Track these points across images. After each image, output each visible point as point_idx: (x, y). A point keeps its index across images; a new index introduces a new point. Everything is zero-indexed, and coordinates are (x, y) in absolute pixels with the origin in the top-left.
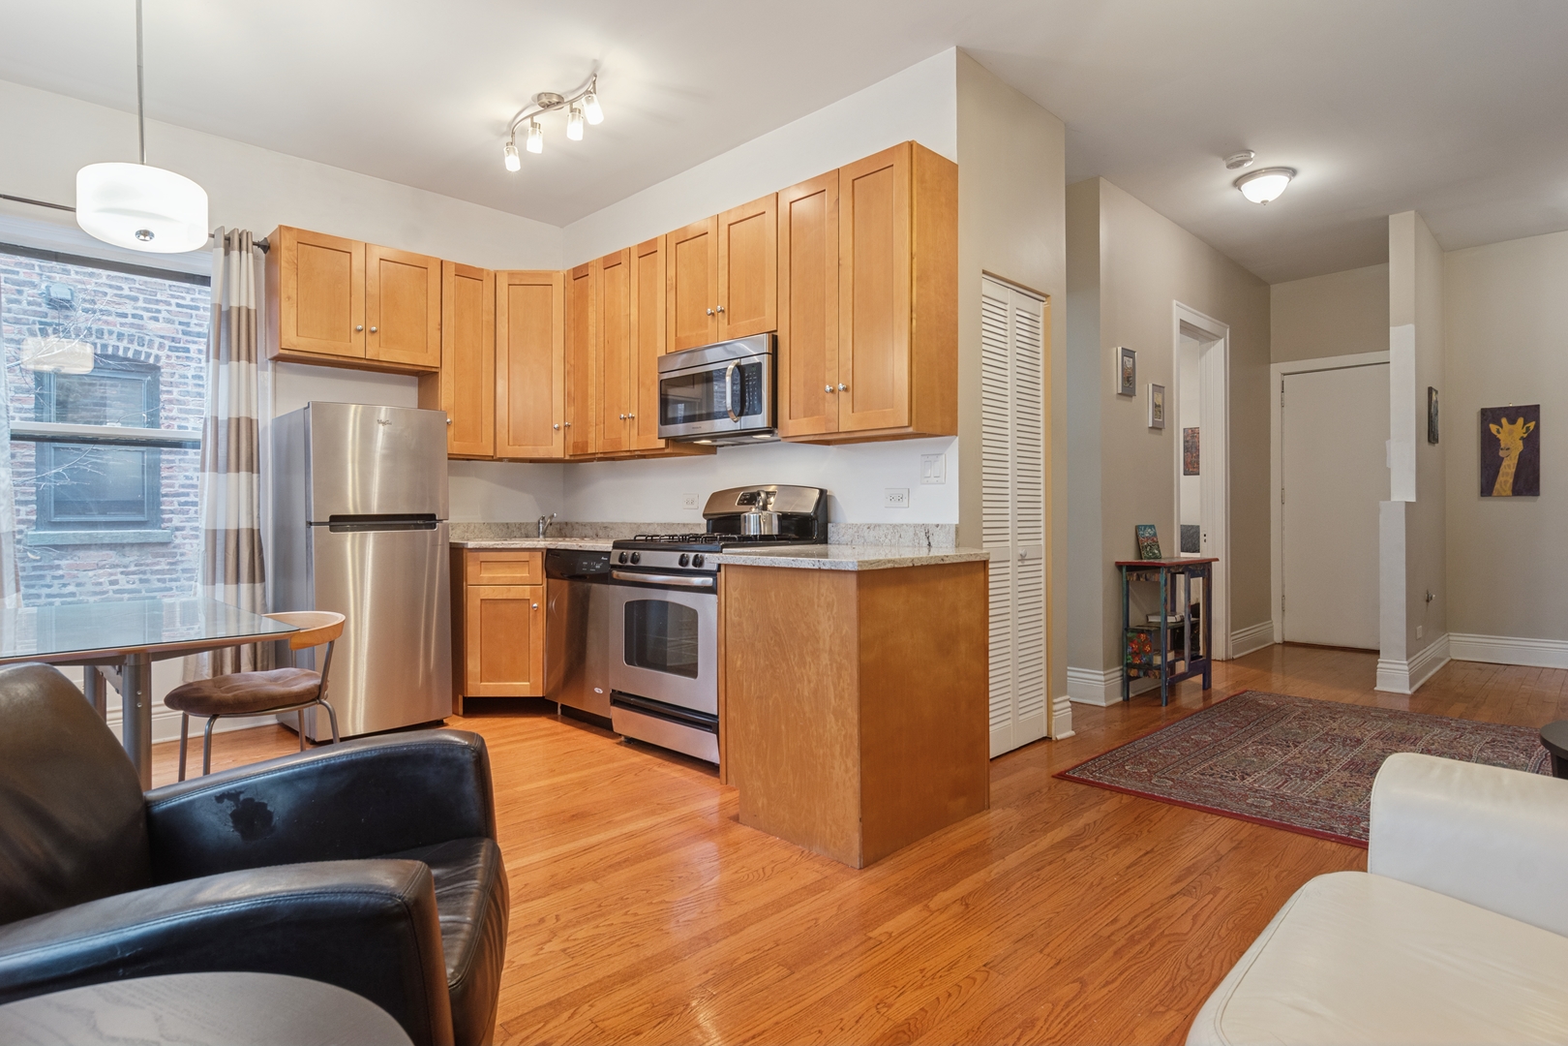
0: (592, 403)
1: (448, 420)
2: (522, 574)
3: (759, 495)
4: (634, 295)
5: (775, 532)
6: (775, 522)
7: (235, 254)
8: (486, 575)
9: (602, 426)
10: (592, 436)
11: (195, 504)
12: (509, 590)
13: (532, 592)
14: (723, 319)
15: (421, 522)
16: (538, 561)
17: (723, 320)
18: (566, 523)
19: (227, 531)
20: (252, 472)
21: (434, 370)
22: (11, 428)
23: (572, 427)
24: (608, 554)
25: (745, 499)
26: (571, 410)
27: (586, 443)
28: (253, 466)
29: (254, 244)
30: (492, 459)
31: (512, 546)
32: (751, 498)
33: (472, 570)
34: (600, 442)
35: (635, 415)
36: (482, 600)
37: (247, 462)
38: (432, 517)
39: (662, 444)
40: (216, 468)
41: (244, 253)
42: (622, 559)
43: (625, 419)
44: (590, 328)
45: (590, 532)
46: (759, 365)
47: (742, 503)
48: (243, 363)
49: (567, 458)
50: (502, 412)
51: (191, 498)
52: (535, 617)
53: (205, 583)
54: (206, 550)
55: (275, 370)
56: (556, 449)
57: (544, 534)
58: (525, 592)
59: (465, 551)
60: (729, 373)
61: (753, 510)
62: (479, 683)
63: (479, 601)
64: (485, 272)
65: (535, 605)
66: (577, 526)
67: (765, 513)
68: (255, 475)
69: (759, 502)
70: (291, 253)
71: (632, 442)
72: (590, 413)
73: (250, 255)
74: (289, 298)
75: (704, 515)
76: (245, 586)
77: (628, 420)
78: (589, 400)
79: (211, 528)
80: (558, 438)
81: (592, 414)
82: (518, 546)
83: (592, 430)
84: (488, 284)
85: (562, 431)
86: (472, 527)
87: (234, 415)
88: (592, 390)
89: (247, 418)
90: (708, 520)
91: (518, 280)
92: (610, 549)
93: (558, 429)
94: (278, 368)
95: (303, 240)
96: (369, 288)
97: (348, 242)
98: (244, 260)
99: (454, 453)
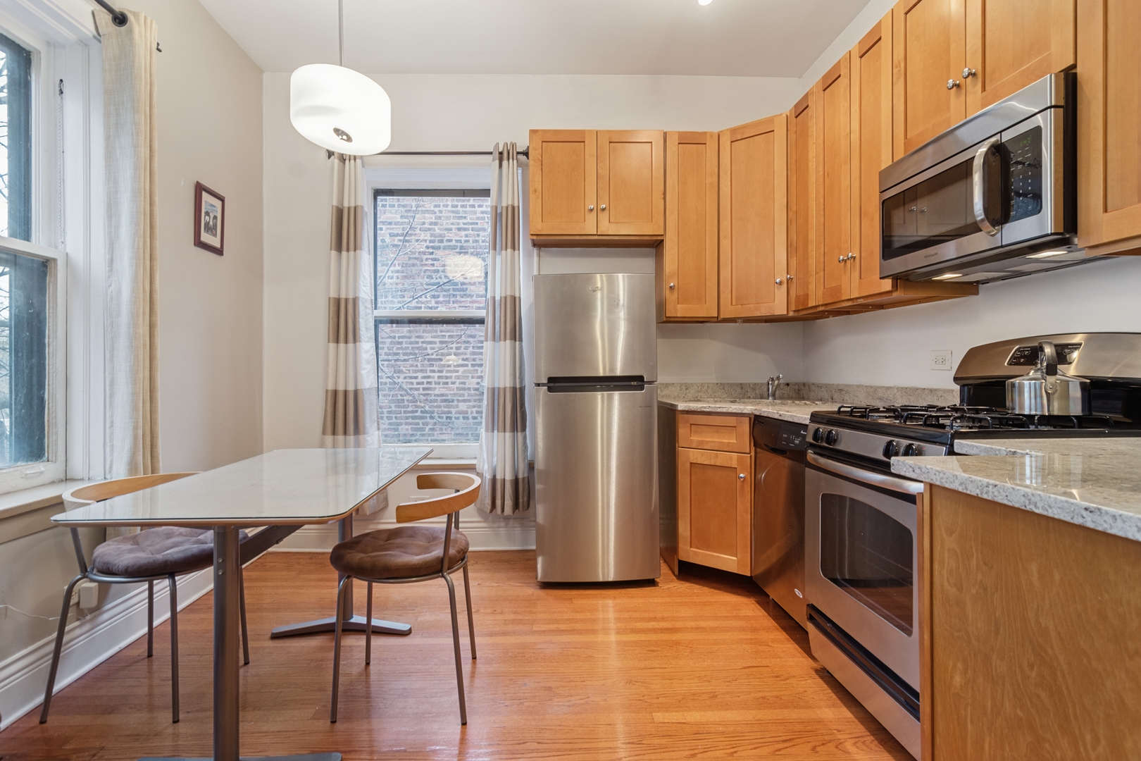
0: (812, 249)
1: (672, 284)
2: (730, 439)
3: (1042, 349)
4: (855, 108)
5: (1076, 409)
6: (1076, 393)
7: (505, 163)
8: (695, 438)
9: (822, 273)
10: (812, 286)
11: (481, 365)
12: (717, 456)
13: (740, 461)
14: (975, 85)
15: (635, 383)
16: (745, 427)
17: (974, 89)
18: (804, 384)
19: (499, 388)
20: (515, 340)
21: (659, 238)
22: (375, 315)
23: (794, 280)
24: (805, 427)
25: (1022, 357)
26: (793, 262)
27: (806, 296)
28: (516, 335)
29: (518, 153)
30: (718, 320)
31: (719, 410)
32: (1029, 354)
33: (682, 431)
34: (820, 293)
35: (856, 255)
36: (691, 463)
37: (511, 332)
38: (640, 378)
39: (887, 285)
40: (494, 339)
41: (511, 160)
42: (816, 435)
43: (845, 261)
44: (810, 164)
45: (826, 395)
46: (1037, 131)
47: (1015, 361)
48: (509, 250)
49: (791, 314)
50: (725, 273)
51: (478, 362)
52: (742, 488)
53: (487, 431)
54: (488, 404)
55: (539, 256)
56: (779, 307)
57: (774, 395)
58: (732, 460)
59: (677, 412)
60: (978, 163)
61: (1032, 373)
62: (689, 548)
63: (689, 464)
64: (708, 135)
65: (742, 475)
66: (813, 388)
67: (1051, 379)
68: (517, 343)
69: (1042, 361)
70: (537, 152)
71: (853, 288)
72: (810, 261)
73: (515, 161)
74: (535, 191)
75: (956, 379)
76: (508, 435)
77: (848, 262)
78: (810, 246)
79: (490, 386)
80: (781, 294)
81: (812, 262)
82: (724, 410)
83: (813, 280)
84: (712, 146)
85: (785, 285)
86: (706, 387)
87: (503, 295)
88: (812, 235)
89: (511, 296)
90: (963, 386)
91: (739, 136)
92: (807, 422)
93: (781, 283)
94: (541, 254)
95: (548, 139)
96: (600, 171)
97: (582, 132)
98: (510, 167)
99: (678, 316)
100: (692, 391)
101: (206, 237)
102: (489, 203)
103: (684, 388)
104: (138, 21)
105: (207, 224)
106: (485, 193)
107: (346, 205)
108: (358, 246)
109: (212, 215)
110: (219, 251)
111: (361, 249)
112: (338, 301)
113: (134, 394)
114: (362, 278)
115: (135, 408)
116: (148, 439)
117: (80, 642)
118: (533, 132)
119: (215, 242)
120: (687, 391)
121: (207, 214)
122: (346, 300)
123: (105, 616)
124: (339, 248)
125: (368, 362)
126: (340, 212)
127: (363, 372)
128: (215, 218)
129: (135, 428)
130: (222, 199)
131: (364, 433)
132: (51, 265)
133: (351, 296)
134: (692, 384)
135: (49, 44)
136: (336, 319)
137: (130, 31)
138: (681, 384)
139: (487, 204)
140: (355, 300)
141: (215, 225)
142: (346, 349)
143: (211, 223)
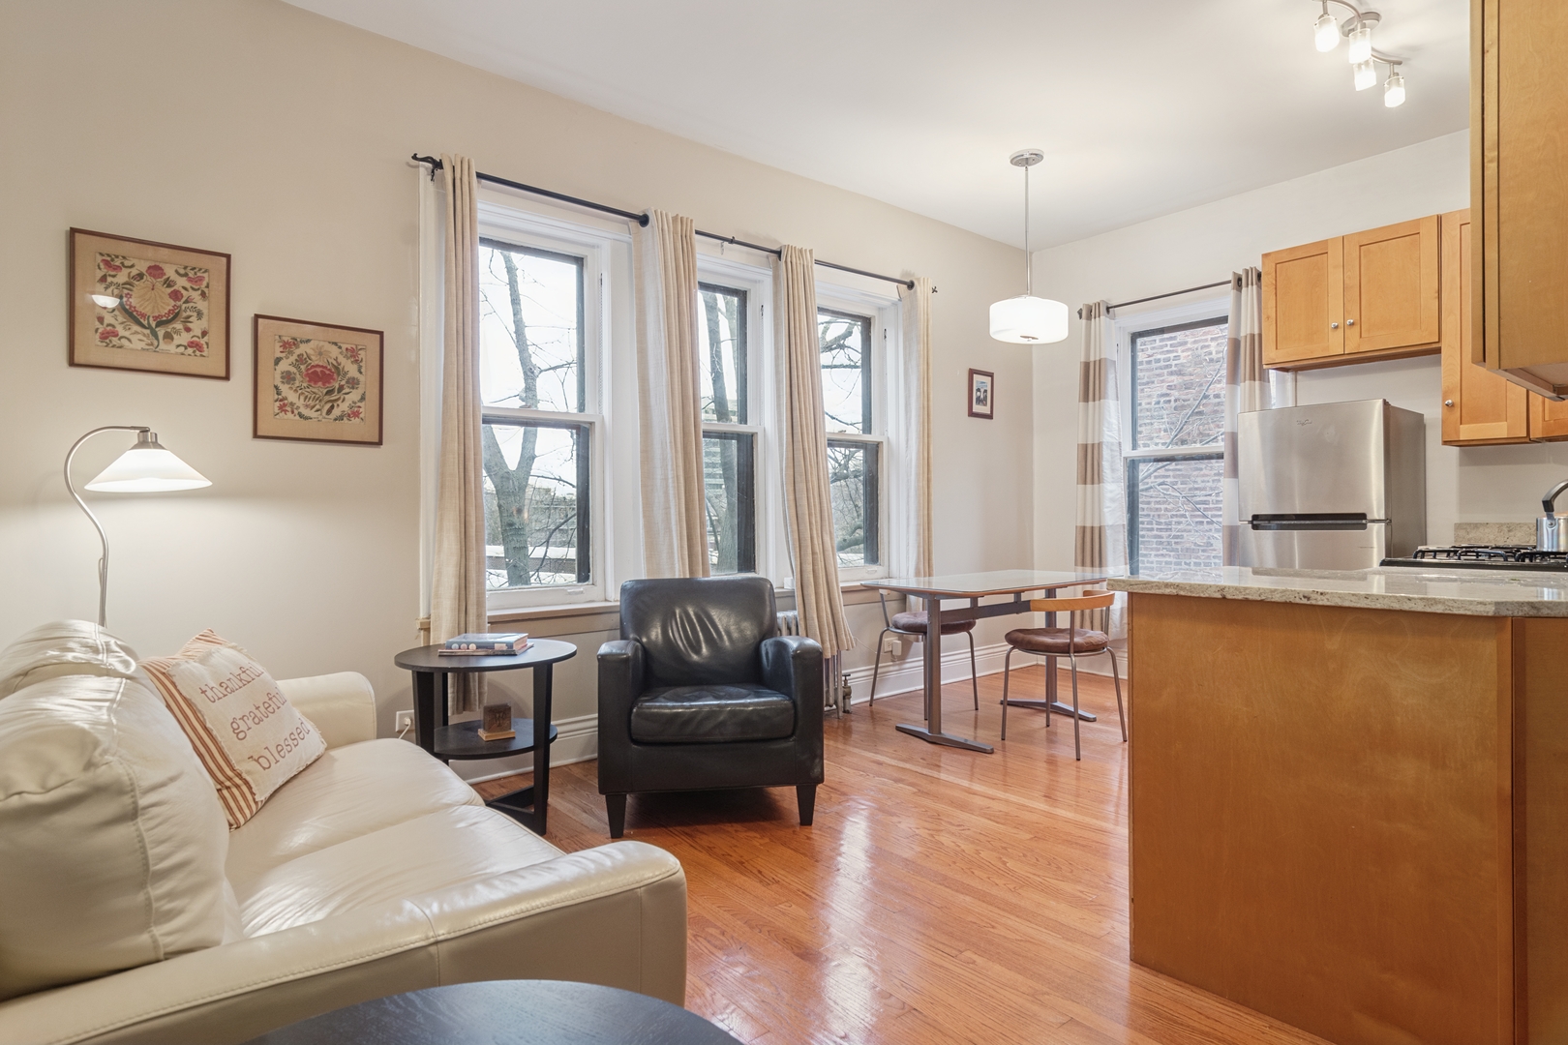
1: (1449, 401)
7: (1244, 290)
15: (1346, 522)
21: (1435, 346)
38: (1361, 517)
41: (1250, 286)
48: (1248, 382)
55: (1293, 381)
70: (1270, 276)
74: (1269, 318)
94: (1299, 377)
95: (1280, 261)
96: (1347, 281)
97: (1325, 242)
98: (1249, 293)
99: (1461, 439)
100: (1519, 534)
101: (977, 408)
102: (1226, 333)
103: (1506, 530)
104: (919, 283)
105: (978, 399)
106: (1224, 320)
107: (1092, 359)
108: (1102, 396)
109: (982, 390)
110: (990, 417)
111: (1105, 398)
112: (1086, 446)
113: (918, 525)
114: (1106, 425)
115: (918, 534)
116: (927, 554)
117: (893, 675)
118: (1265, 256)
119: (986, 410)
120: (1511, 534)
121: (978, 390)
122: (1093, 445)
123: (907, 665)
124: (1086, 398)
125: (1113, 500)
126: (1087, 365)
127: (1106, 510)
128: (986, 391)
129: (919, 547)
130: (991, 375)
131: (1106, 566)
132: (880, 446)
133: (1096, 442)
134: (1520, 525)
135: (880, 309)
136: (1084, 464)
137: (915, 292)
138: (1502, 525)
139: (1223, 332)
140: (1100, 445)
141: (986, 397)
142: (1093, 489)
143: (982, 396)
